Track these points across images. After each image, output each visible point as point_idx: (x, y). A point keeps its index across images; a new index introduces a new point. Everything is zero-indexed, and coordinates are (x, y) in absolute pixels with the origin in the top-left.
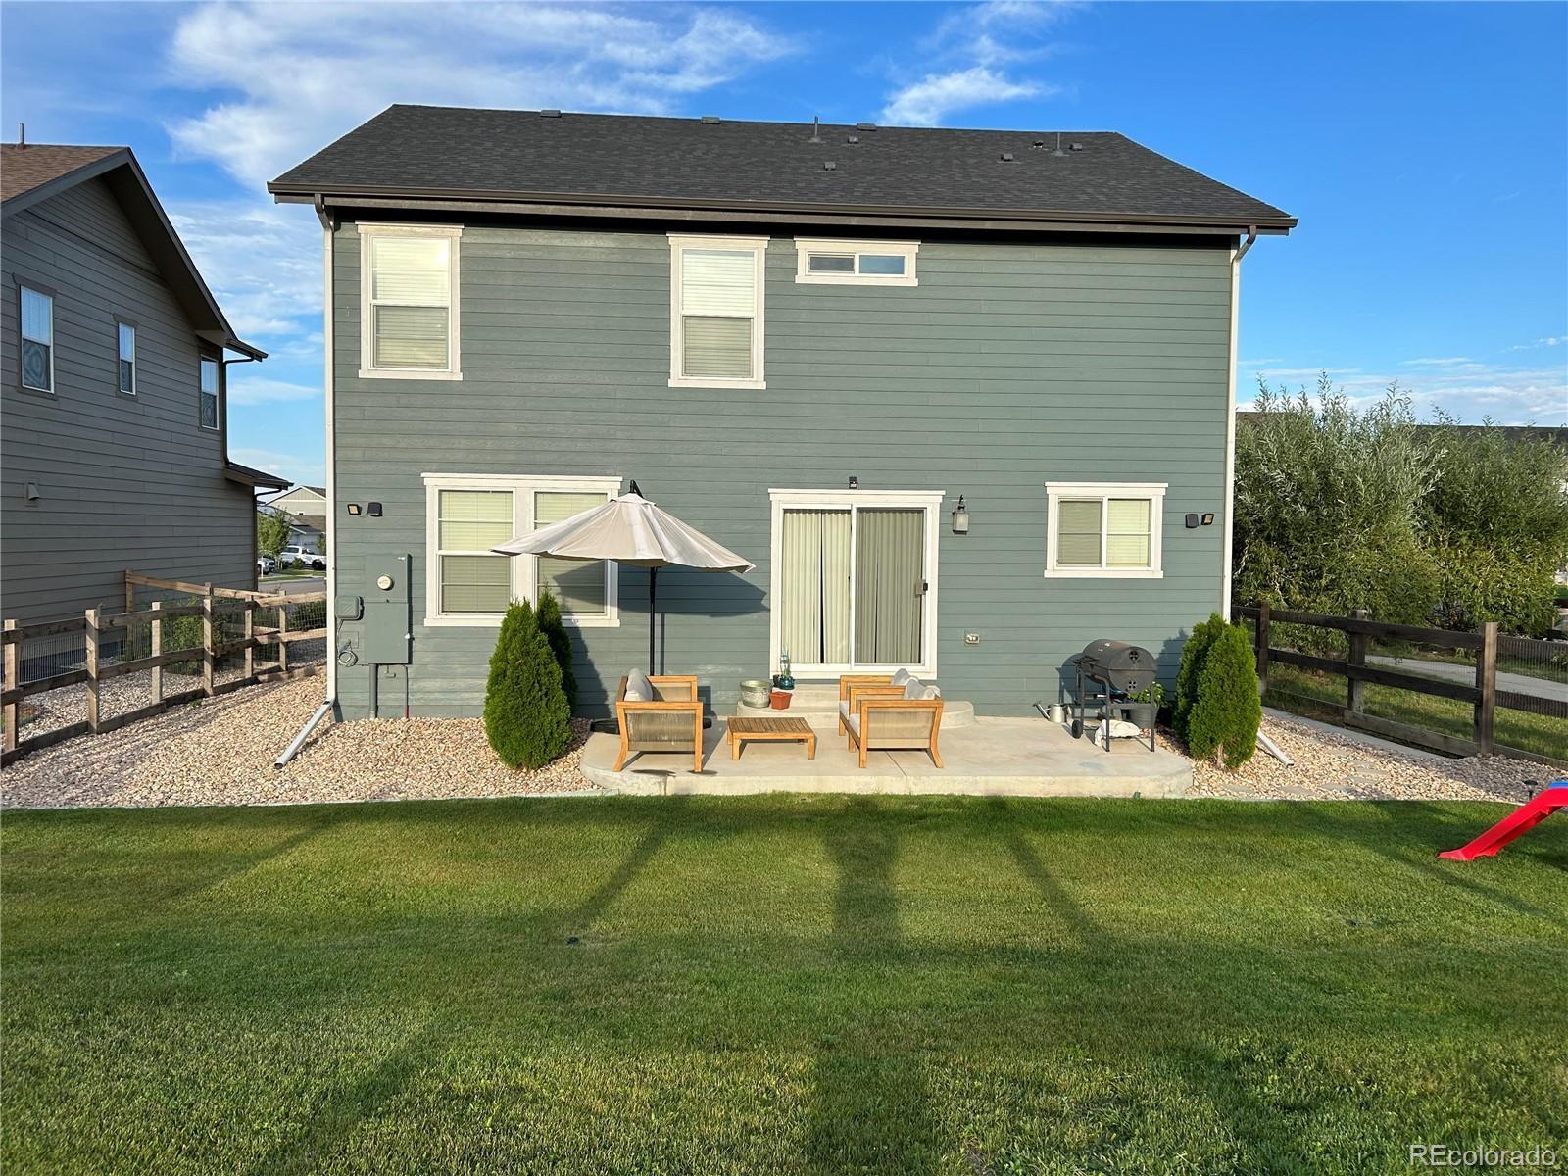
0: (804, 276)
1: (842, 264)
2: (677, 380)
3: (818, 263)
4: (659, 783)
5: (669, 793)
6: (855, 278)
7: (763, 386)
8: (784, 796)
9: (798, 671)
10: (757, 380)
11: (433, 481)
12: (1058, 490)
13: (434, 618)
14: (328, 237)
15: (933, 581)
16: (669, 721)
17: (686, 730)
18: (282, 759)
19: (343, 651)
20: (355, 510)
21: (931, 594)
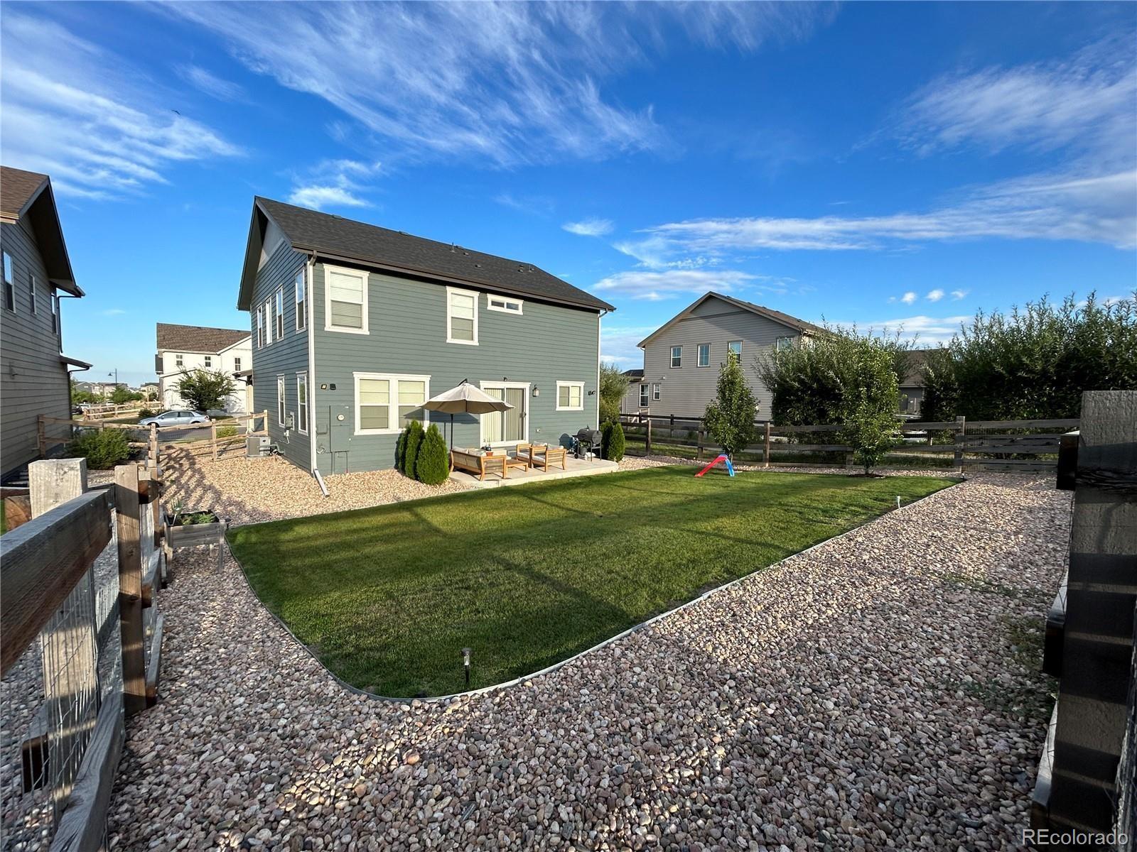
0: (490, 307)
1: (501, 305)
2: (450, 340)
3: (494, 303)
5: (500, 486)
6: (504, 310)
7: (477, 344)
9: (493, 445)
10: (475, 342)
11: (357, 376)
12: (560, 383)
13: (358, 432)
14: (310, 269)
15: (527, 412)
16: (496, 462)
17: (501, 465)
18: (327, 493)
19: (319, 447)
20: (324, 387)
21: (527, 416)
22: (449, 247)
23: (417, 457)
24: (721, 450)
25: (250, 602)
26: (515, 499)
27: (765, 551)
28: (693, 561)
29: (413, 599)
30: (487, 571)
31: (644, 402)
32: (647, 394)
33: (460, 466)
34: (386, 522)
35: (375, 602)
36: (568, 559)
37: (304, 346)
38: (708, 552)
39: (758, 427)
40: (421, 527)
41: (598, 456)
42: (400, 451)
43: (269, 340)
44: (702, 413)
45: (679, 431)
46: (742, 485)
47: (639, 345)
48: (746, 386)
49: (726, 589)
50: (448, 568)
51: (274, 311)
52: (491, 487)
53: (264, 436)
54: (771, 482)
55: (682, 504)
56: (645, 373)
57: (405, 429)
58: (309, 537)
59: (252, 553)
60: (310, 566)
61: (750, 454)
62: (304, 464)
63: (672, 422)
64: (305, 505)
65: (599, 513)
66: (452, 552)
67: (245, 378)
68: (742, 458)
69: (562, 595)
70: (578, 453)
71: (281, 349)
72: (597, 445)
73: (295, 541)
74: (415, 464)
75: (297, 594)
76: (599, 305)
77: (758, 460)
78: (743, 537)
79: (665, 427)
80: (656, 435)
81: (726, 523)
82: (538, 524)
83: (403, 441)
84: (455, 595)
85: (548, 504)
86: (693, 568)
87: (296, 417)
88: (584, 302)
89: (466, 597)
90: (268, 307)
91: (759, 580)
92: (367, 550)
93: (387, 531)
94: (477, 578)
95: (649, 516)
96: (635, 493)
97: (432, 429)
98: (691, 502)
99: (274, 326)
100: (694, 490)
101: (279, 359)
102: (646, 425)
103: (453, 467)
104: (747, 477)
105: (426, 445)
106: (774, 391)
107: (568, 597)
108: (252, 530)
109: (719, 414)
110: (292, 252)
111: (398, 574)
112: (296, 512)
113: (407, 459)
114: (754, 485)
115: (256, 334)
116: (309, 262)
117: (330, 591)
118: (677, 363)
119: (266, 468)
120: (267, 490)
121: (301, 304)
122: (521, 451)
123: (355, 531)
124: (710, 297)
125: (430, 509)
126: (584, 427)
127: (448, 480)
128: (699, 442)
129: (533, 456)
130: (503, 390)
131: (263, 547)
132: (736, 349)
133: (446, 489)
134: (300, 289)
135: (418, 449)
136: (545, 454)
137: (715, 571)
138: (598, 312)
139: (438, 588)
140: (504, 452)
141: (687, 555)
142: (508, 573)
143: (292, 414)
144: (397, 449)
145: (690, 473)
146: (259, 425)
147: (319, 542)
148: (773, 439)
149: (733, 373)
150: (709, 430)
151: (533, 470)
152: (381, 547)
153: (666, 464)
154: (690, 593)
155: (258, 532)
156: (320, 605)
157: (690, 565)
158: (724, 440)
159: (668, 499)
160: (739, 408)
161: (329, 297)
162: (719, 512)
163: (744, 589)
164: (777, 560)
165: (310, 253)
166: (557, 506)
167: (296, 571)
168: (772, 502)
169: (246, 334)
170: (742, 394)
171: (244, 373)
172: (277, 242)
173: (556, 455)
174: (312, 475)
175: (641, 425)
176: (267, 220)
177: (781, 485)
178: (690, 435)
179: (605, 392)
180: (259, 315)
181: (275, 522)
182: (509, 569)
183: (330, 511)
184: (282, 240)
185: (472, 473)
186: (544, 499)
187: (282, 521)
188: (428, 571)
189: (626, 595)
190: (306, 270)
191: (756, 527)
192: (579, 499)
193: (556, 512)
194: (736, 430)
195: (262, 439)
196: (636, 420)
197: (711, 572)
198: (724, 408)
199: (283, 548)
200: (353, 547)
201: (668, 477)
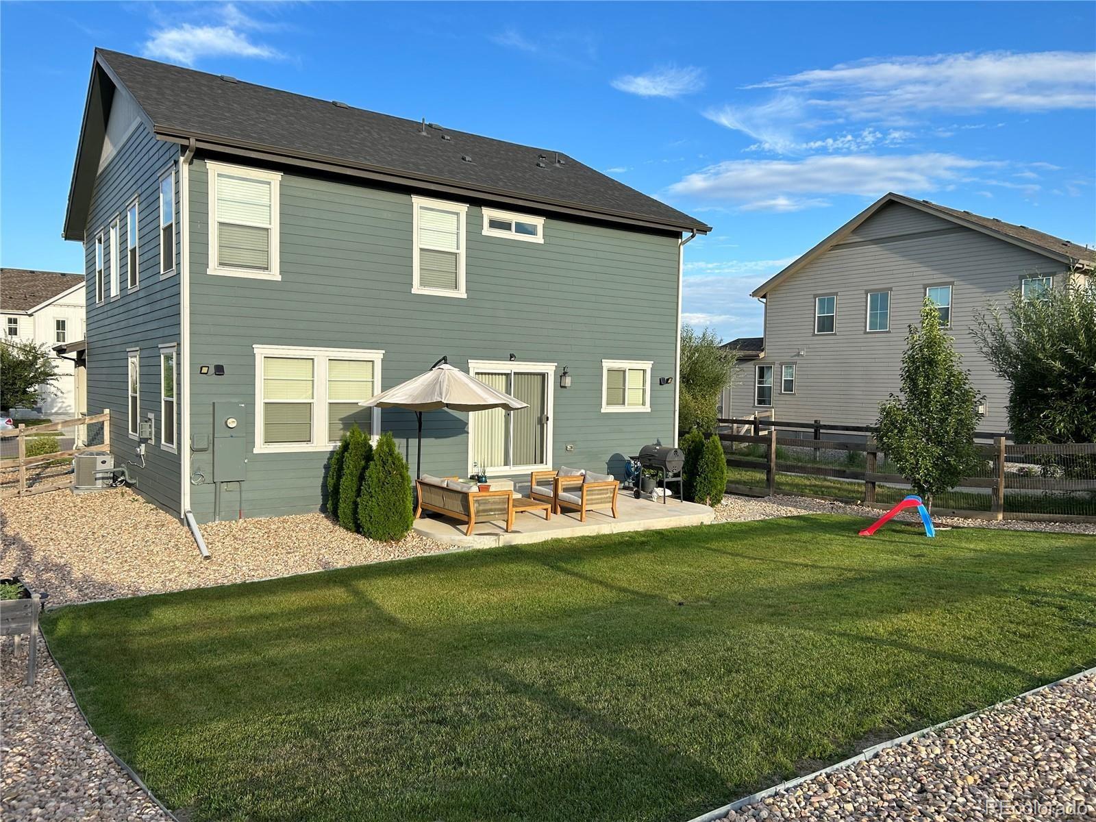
0: (487, 231)
1: (506, 226)
2: (417, 289)
3: (494, 224)
4: (496, 540)
5: (501, 546)
6: (512, 235)
7: (465, 296)
8: (557, 541)
9: (490, 472)
10: (461, 293)
11: (260, 351)
12: (607, 364)
13: (260, 447)
14: (185, 169)
15: (551, 415)
16: (494, 503)
17: (504, 508)
18: (206, 553)
19: (195, 473)
20: (205, 370)
21: (550, 423)
22: (418, 126)
23: (359, 493)
24: (909, 487)
25: (79, 735)
26: (527, 568)
27: (988, 677)
28: (849, 690)
29: (349, 737)
30: (476, 694)
31: (764, 397)
32: (770, 381)
33: (430, 508)
34: (305, 604)
35: (285, 740)
36: (619, 678)
37: (173, 301)
38: (877, 675)
39: (982, 446)
40: (364, 614)
41: (676, 495)
42: (331, 482)
43: (114, 291)
44: (873, 419)
45: (831, 452)
46: (950, 552)
47: (754, 294)
48: (956, 370)
49: (910, 743)
50: (409, 687)
51: (123, 241)
52: (486, 547)
53: (103, 454)
54: (1007, 549)
55: (832, 585)
56: (767, 345)
57: (339, 444)
58: (176, 628)
59: (81, 653)
60: (177, 678)
61: (966, 496)
62: (170, 503)
63: (816, 435)
64: (170, 572)
65: (678, 598)
66: (416, 660)
67: (74, 355)
68: (952, 503)
69: (607, 740)
70: (639, 489)
71: (134, 305)
72: (676, 475)
73: (152, 633)
74: (356, 504)
75: (155, 724)
76: (680, 222)
77: (983, 506)
78: (945, 648)
79: (802, 444)
80: (786, 458)
81: (913, 622)
82: (567, 613)
83: (336, 463)
84: (421, 732)
85: (586, 578)
86: (848, 702)
87: (158, 421)
88: (652, 217)
89: (439, 738)
90: (114, 235)
91: (973, 728)
92: (272, 652)
93: (306, 620)
94: (459, 705)
95: (770, 606)
96: (745, 564)
97: (386, 445)
98: (850, 582)
99: (123, 266)
100: (857, 560)
101: (132, 322)
102: (767, 440)
103: (420, 510)
104: (959, 539)
105: (374, 471)
106: (1012, 376)
107: (617, 744)
108: (82, 613)
109: (905, 420)
110: (153, 141)
111: (323, 694)
112: (152, 584)
113: (342, 496)
114: (972, 554)
115: (94, 280)
116: (182, 159)
117: (210, 720)
118: (826, 325)
119: (106, 507)
120: (108, 546)
121: (168, 229)
122: (539, 483)
123: (252, 619)
124: (891, 204)
125: (380, 583)
126: (651, 442)
127: (411, 533)
128: (868, 472)
129: (561, 493)
130: (507, 375)
131: (99, 643)
132: (938, 299)
133: (410, 548)
134: (167, 203)
135: (362, 478)
136: (580, 489)
137: (889, 709)
138: (678, 235)
139: (392, 721)
140: (509, 486)
141: (836, 678)
142: (512, 699)
143: (151, 416)
144: (325, 478)
145: (849, 530)
146: (95, 436)
147: (194, 636)
148: (1013, 468)
149: (931, 343)
150: (886, 449)
151: (558, 518)
152: (295, 648)
153: (803, 512)
154: (840, 746)
155: (91, 617)
156: (192, 742)
157: (843, 697)
158: (916, 468)
159: (806, 576)
160: (943, 409)
161: (214, 219)
162: (902, 602)
163: (944, 745)
164: (1009, 695)
165: (185, 142)
166: (601, 583)
167: (154, 685)
168: (1006, 586)
169: (77, 279)
170: (948, 383)
171: (72, 347)
172: (129, 125)
173: (601, 492)
174: (181, 521)
175: (757, 439)
176: (113, 87)
177: (1026, 556)
178: (852, 459)
179: (688, 380)
180: (99, 248)
181: (119, 600)
182: (515, 692)
183: (211, 584)
184: (139, 120)
185: (454, 522)
186: (578, 569)
187: (131, 599)
188: (374, 690)
189: (721, 746)
190: (177, 172)
191: (972, 632)
192: (640, 571)
193: (599, 593)
194: (938, 451)
195: (100, 459)
196: (748, 431)
197: (881, 711)
198: (915, 409)
199: (134, 645)
200: (249, 647)
201: (806, 536)
